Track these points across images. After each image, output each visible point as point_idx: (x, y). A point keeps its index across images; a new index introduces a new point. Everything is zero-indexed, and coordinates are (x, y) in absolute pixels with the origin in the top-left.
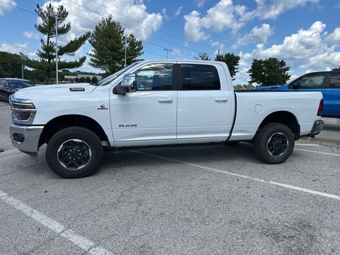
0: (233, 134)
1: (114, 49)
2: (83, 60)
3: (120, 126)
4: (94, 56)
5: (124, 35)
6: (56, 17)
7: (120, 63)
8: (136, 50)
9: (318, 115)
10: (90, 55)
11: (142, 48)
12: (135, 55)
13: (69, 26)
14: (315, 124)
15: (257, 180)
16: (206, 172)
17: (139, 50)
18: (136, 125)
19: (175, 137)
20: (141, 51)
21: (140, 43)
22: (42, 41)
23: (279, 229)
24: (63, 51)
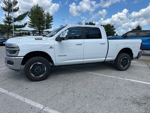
0: (107, 58)
1: (40, 19)
2: (26, 24)
3: (59, 56)
4: (30, 22)
5: (45, 13)
6: (12, 4)
7: (42, 26)
8: (50, 20)
9: (140, 49)
10: (28, 22)
11: (52, 19)
12: (49, 22)
13: (18, 8)
14: (139, 53)
15: (119, 78)
16: (96, 75)
17: (51, 20)
18: (66, 55)
19: (83, 60)
20: (52, 20)
21: (52, 17)
22: (5, 15)
23: (138, 100)
24: (16, 20)
